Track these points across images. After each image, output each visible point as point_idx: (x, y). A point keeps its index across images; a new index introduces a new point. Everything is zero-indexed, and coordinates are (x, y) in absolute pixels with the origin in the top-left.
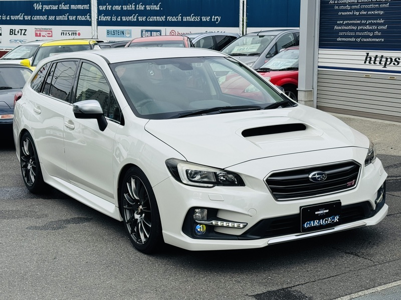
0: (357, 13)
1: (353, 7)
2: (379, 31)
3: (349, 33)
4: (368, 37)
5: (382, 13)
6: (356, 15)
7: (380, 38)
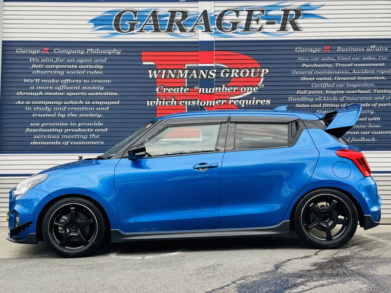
0: (63, 116)
1: (56, 109)
2: (96, 133)
3: (49, 136)
4: (81, 140)
5: (99, 116)
6: (61, 118)
7: (97, 141)
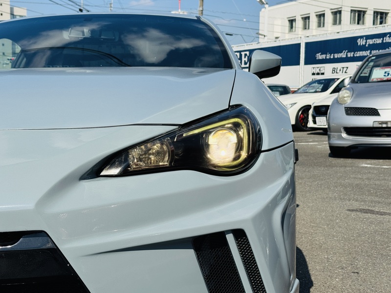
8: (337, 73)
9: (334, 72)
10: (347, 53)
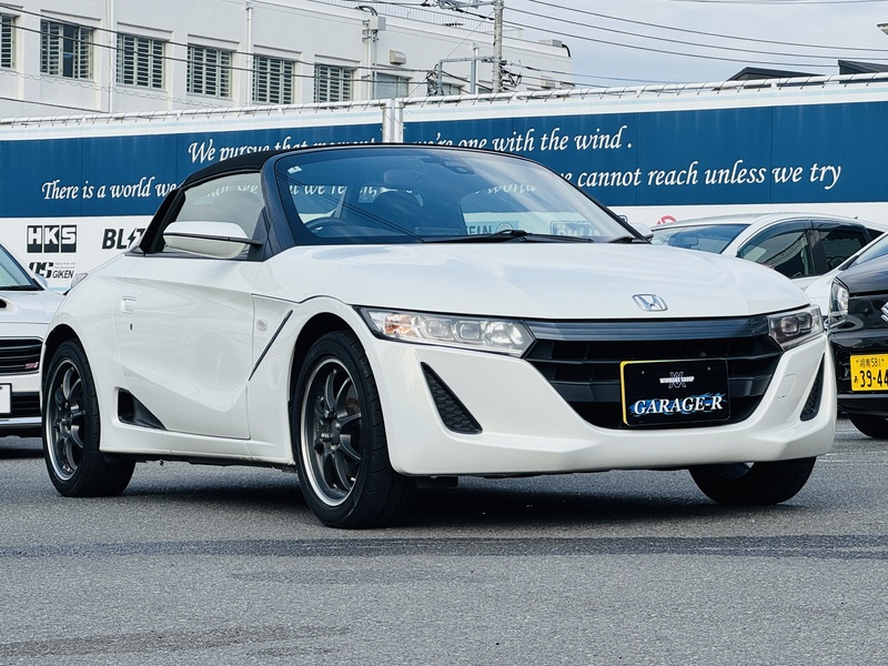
8: (120, 247)
9: (109, 243)
10: (154, 184)
